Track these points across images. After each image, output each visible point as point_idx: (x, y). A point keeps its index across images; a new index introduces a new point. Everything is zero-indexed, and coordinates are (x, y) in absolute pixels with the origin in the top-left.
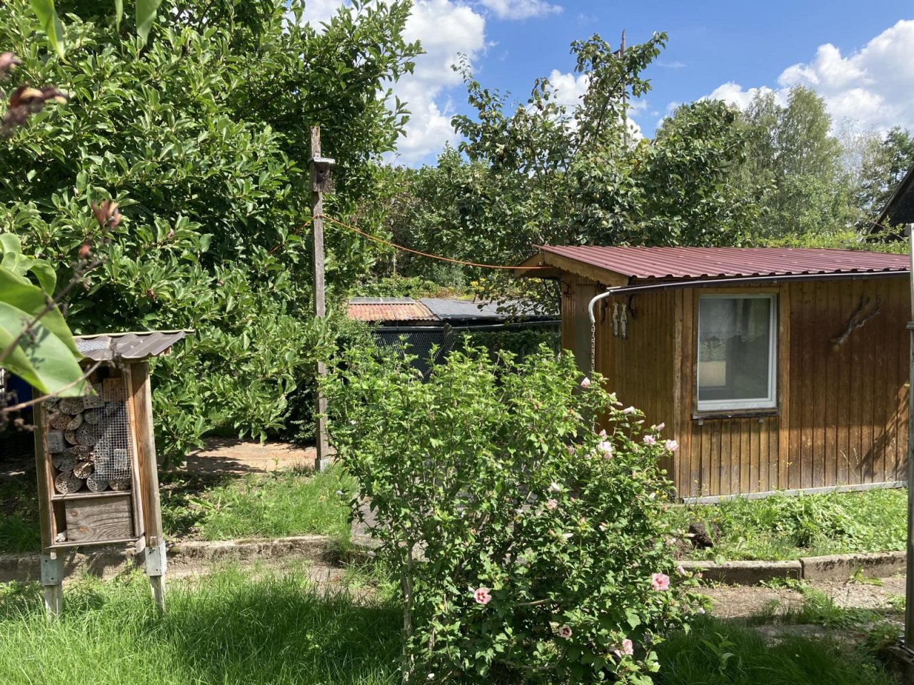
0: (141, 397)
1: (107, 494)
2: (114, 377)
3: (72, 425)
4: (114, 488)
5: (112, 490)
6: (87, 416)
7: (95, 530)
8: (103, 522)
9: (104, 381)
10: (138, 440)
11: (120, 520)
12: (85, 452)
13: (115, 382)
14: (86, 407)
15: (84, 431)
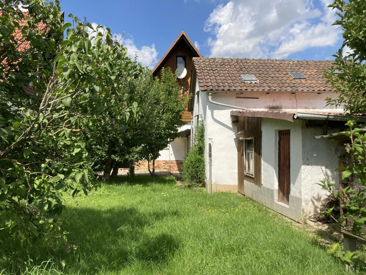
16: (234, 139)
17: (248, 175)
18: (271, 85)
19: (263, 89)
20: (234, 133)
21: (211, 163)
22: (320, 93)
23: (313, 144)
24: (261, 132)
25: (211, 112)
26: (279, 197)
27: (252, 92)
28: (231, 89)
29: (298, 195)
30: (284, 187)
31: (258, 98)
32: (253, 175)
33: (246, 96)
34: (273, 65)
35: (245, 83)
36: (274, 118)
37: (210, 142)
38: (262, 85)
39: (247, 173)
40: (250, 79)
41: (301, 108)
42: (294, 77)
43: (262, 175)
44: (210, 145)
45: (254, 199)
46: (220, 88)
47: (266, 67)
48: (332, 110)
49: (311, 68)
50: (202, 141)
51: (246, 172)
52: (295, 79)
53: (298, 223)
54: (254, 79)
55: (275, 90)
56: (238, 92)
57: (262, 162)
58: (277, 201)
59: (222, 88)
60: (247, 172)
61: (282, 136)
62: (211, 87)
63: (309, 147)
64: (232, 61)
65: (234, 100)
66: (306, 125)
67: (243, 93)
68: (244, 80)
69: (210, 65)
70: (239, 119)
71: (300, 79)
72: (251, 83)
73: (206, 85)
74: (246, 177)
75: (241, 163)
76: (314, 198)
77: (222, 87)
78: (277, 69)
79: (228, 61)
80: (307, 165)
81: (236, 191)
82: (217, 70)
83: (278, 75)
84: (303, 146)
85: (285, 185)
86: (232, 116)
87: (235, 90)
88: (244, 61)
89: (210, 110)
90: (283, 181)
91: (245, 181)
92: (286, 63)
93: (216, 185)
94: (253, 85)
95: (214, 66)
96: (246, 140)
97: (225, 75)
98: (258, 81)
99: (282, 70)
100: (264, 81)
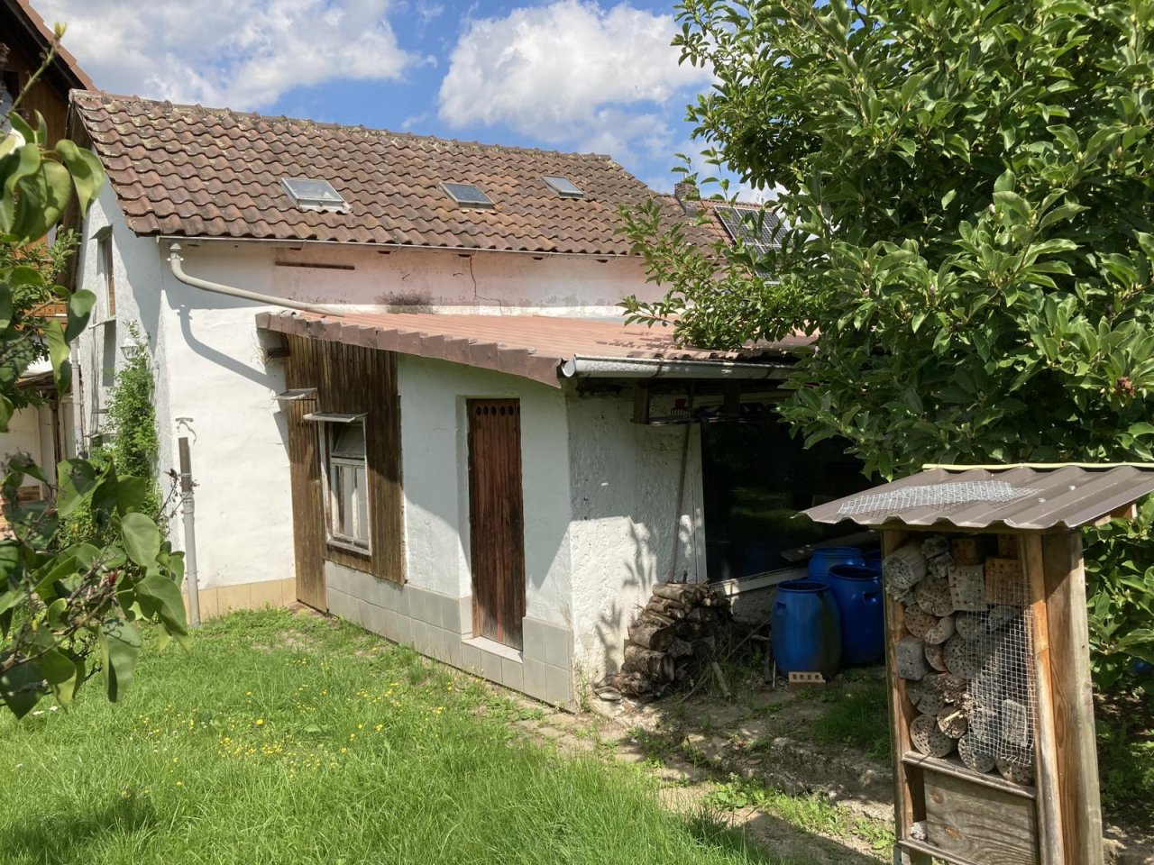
0: (1062, 604)
1: (991, 781)
2: (1005, 557)
3: (933, 636)
4: (1005, 774)
5: (1001, 775)
6: (960, 623)
7: (971, 842)
8: (984, 832)
9: (988, 563)
10: (1056, 691)
11: (1015, 841)
12: (956, 690)
13: (1007, 569)
14: (956, 608)
15: (957, 650)
16: (276, 415)
17: (345, 546)
18: (394, 223)
19: (371, 237)
20: (273, 393)
21: (192, 513)
22: (540, 259)
23: (598, 450)
24: (396, 399)
25: (179, 317)
26: (475, 620)
27: (333, 247)
28: (255, 231)
29: (558, 620)
30: (493, 587)
31: (352, 268)
32: (365, 547)
33: (310, 261)
34: (381, 149)
35: (300, 211)
36: (472, 364)
37: (184, 433)
38: (362, 221)
39: (336, 539)
40: (318, 198)
41: (489, 303)
42: (457, 200)
43: (407, 548)
44: (183, 443)
45: (373, 627)
46: (213, 226)
47: (359, 155)
48: (573, 308)
49: (498, 170)
50: (145, 430)
51: (331, 533)
52: (461, 205)
53: (562, 710)
54: (327, 196)
55: (409, 243)
56: (282, 246)
57: (405, 503)
58: (471, 635)
59: (220, 226)
60: (335, 533)
61: (481, 418)
62: (176, 222)
63: (589, 461)
64: (237, 121)
65: (269, 273)
66: (577, 389)
67: (299, 249)
68: (298, 201)
69: (151, 131)
70: (294, 344)
71: (477, 206)
72: (325, 212)
73: (153, 212)
74: (335, 553)
75: (309, 504)
76: (603, 619)
77: (219, 222)
78: (400, 166)
79: (220, 118)
80: (586, 518)
81: (291, 600)
82: (184, 151)
83: (405, 189)
84: (573, 460)
85: (499, 581)
86: (261, 331)
87: (272, 236)
88: (279, 125)
89: (173, 307)
90: (491, 569)
91: (329, 567)
92: (421, 145)
93: (216, 590)
94: (334, 220)
95: (171, 134)
96: (327, 423)
97: (220, 174)
98: (348, 206)
99: (415, 173)
100: (365, 209)
